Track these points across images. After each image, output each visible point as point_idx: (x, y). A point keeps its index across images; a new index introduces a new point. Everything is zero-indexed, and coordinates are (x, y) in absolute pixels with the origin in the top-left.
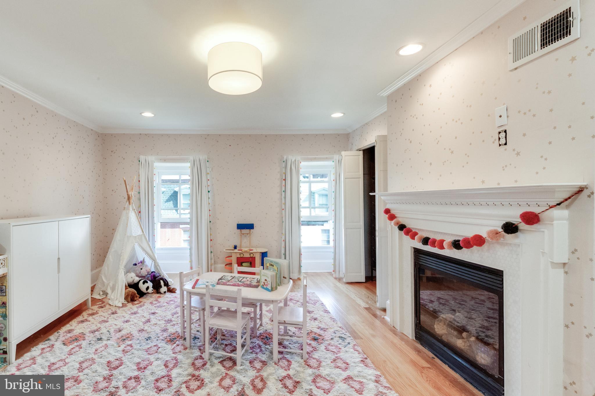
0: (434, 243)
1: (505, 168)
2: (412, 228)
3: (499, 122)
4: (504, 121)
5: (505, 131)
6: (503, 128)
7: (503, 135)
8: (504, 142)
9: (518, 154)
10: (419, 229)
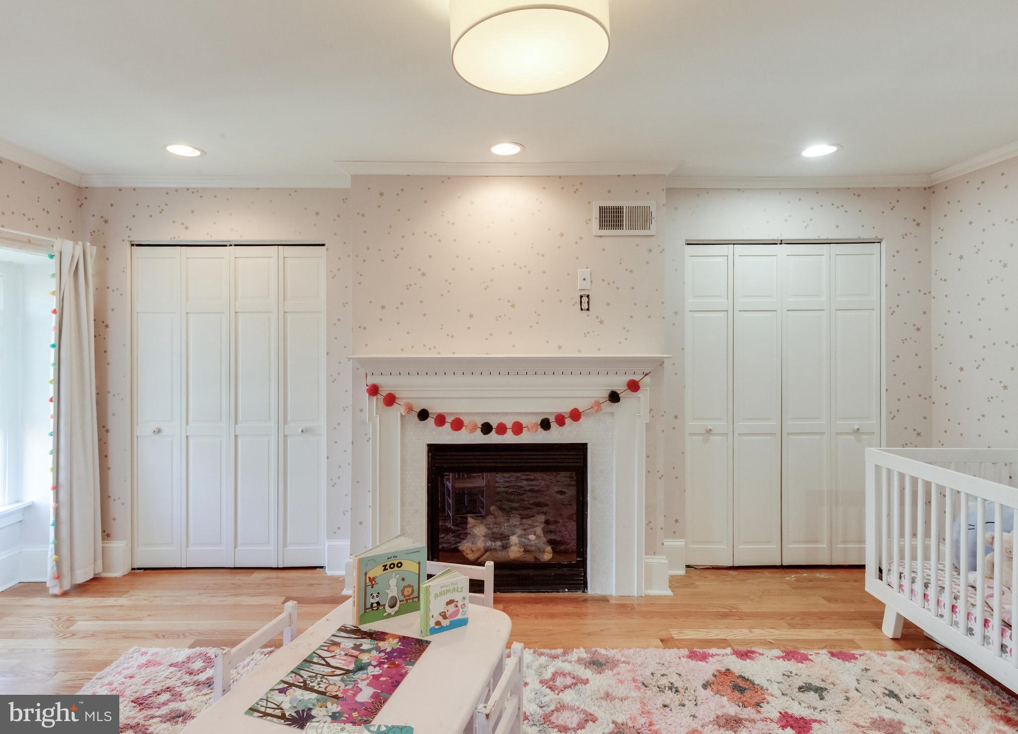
0: (502, 429)
1: (587, 334)
2: (444, 413)
3: (580, 285)
4: (586, 285)
5: (588, 296)
6: (586, 293)
7: (585, 299)
8: (587, 307)
9: (601, 322)
10: (462, 414)
